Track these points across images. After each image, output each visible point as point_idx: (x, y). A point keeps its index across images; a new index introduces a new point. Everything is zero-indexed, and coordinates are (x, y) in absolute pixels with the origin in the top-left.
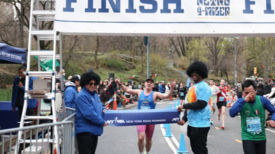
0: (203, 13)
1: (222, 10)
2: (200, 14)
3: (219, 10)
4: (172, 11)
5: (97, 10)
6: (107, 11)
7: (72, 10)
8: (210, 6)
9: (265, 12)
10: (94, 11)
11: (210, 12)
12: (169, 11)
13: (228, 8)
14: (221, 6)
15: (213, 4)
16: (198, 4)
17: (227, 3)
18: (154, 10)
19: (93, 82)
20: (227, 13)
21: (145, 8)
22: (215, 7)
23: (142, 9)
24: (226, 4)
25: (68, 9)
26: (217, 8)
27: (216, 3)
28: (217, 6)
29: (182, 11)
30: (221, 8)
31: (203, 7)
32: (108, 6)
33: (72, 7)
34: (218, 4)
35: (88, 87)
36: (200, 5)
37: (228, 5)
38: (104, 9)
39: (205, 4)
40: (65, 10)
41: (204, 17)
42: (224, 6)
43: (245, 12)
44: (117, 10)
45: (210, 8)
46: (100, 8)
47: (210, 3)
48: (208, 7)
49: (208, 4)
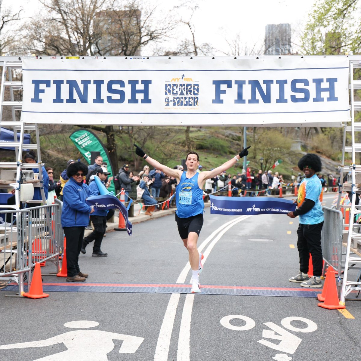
0: (171, 104)
1: (191, 100)
2: (168, 105)
3: (187, 100)
4: (140, 101)
5: (65, 101)
6: (74, 101)
7: (40, 101)
8: (178, 96)
9: (236, 102)
10: (62, 101)
11: (178, 102)
12: (136, 101)
13: (197, 98)
14: (189, 96)
15: (182, 93)
16: (166, 94)
17: (196, 92)
18: (121, 100)
19: (80, 172)
20: (196, 103)
21: (113, 98)
22: (183, 96)
23: (109, 99)
24: (194, 94)
25: (36, 100)
26: (185, 98)
27: (185, 92)
28: (185, 96)
29: (149, 101)
30: (189, 98)
31: (171, 97)
32: (76, 96)
33: (40, 98)
34: (187, 94)
35: (75, 177)
36: (169, 95)
37: (197, 94)
38: (71, 100)
39: (173, 93)
40: (33, 101)
41: (172, 108)
42: (193, 96)
43: (214, 102)
44: (84, 100)
45: (178, 98)
46: (68, 98)
47: (179, 92)
48: (176, 96)
49: (177, 93)
